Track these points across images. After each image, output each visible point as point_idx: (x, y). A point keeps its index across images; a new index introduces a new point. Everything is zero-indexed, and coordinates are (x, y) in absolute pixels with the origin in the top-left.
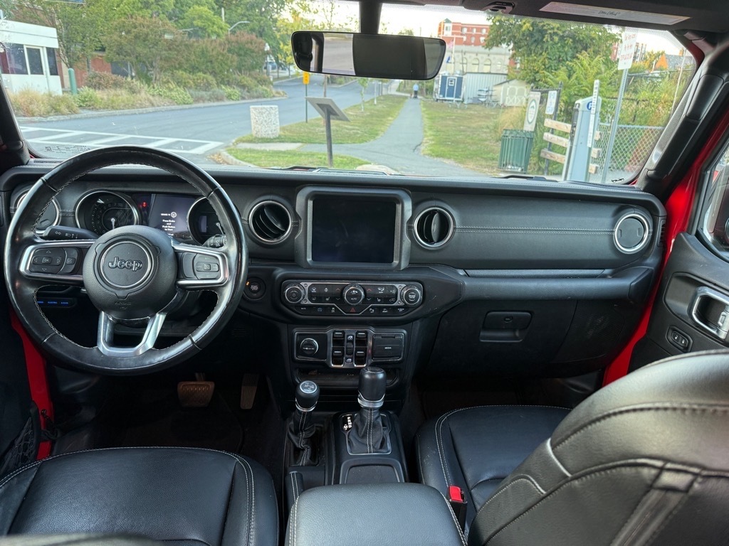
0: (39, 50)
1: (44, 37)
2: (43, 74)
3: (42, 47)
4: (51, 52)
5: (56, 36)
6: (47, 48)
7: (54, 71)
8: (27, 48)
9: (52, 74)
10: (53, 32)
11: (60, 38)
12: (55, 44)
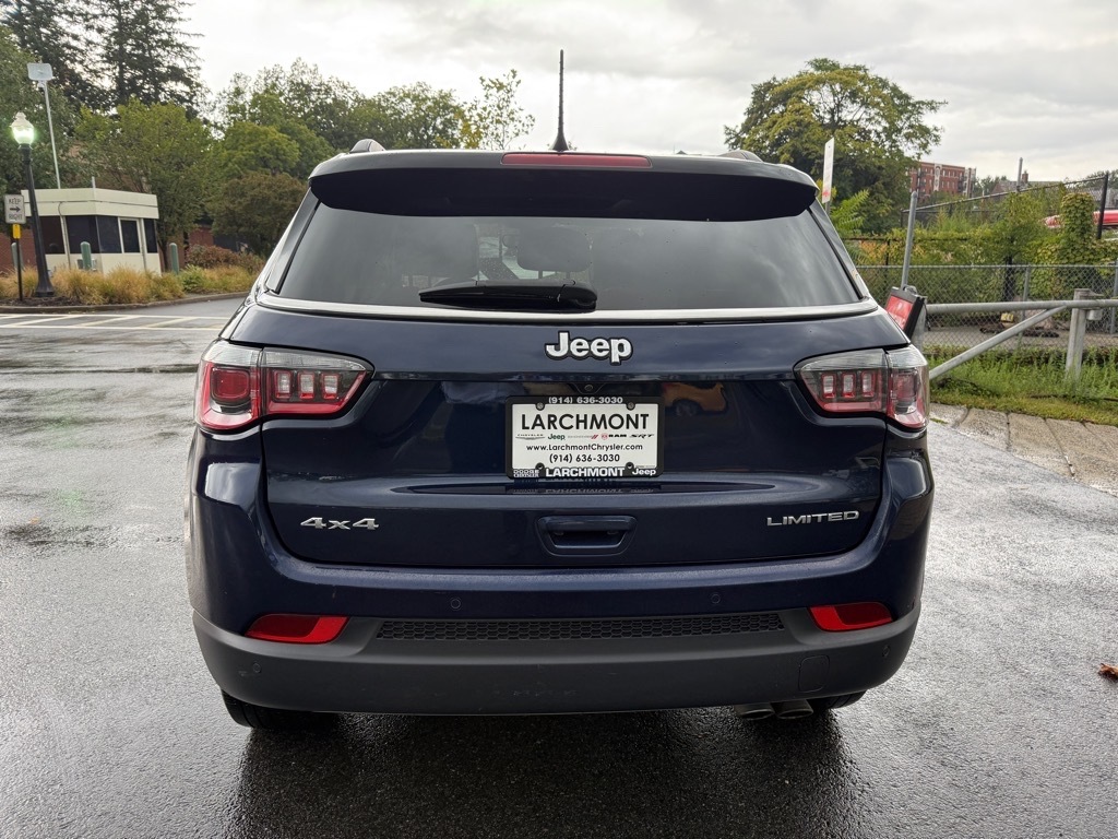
0: (135, 223)
1: (141, 206)
2: (139, 251)
3: (140, 219)
4: (148, 222)
5: (156, 204)
6: (145, 220)
7: (151, 250)
8: (122, 221)
9: (149, 251)
10: (152, 199)
11: (160, 206)
12: (154, 214)
